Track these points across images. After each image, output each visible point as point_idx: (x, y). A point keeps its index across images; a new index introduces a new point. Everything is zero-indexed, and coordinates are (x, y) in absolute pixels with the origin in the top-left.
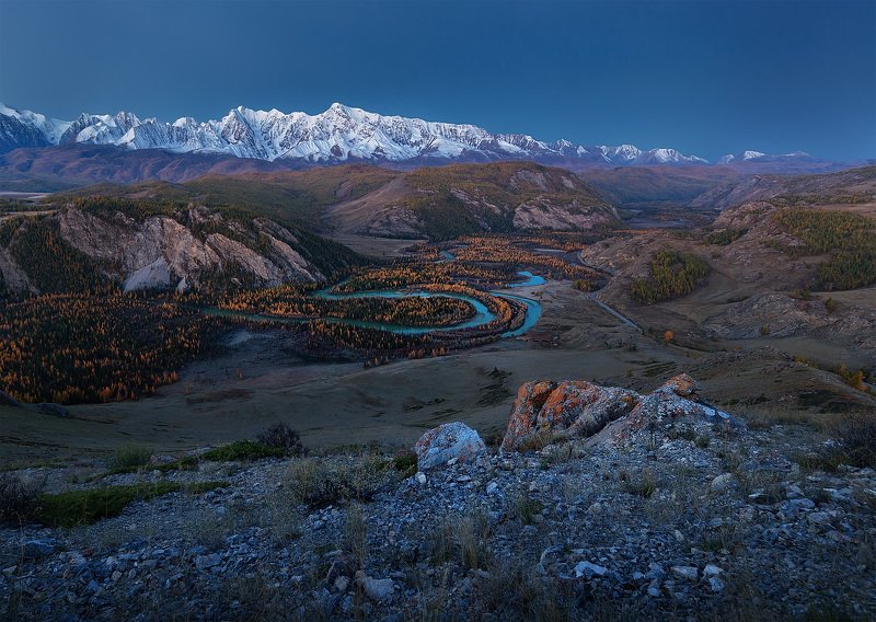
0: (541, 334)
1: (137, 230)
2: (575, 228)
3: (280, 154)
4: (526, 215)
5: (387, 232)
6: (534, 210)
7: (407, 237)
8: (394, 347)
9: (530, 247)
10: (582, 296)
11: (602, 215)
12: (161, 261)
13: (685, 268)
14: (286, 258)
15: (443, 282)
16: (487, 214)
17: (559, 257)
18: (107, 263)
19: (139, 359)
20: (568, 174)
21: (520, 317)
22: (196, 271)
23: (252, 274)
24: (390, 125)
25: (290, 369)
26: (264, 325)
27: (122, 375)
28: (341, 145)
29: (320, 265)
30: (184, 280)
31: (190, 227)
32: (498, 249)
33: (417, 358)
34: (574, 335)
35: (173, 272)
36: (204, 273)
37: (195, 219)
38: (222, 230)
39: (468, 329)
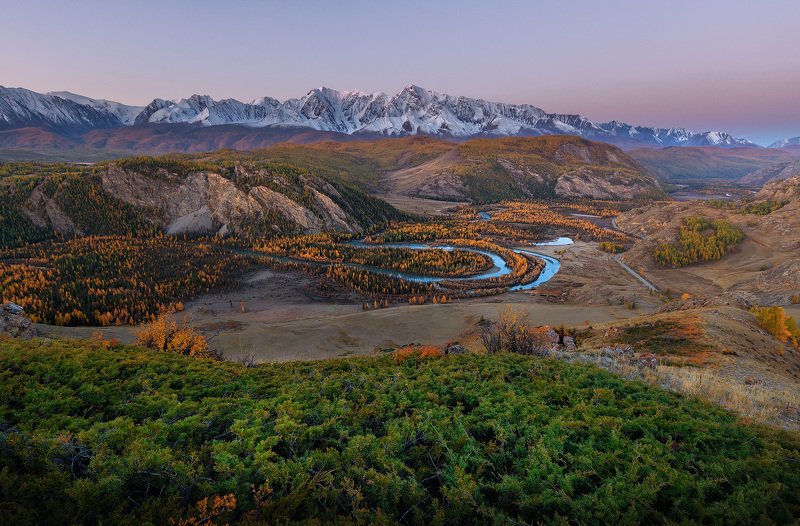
0: (550, 290)
1: (180, 183)
2: (615, 197)
3: (359, 127)
4: (568, 184)
5: (435, 195)
6: (576, 180)
7: (452, 199)
8: (399, 293)
9: (566, 212)
10: (606, 257)
11: (643, 186)
12: (204, 209)
13: (716, 234)
14: (327, 210)
15: (469, 238)
16: (530, 183)
17: (592, 221)
18: (149, 211)
19: (153, 290)
20: (613, 149)
21: (535, 272)
22: (238, 218)
23: (293, 222)
24: (456, 104)
25: (293, 307)
26: (288, 266)
27: (129, 304)
28: (412, 122)
29: (359, 217)
30: (225, 227)
31: (235, 181)
32: (533, 212)
33: (417, 303)
34: (582, 292)
35: (216, 219)
36: (245, 220)
37: (240, 174)
38: (267, 183)
39: (477, 281)
